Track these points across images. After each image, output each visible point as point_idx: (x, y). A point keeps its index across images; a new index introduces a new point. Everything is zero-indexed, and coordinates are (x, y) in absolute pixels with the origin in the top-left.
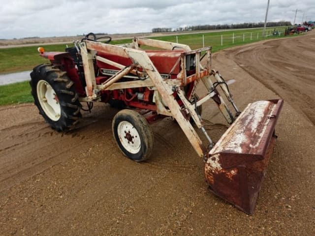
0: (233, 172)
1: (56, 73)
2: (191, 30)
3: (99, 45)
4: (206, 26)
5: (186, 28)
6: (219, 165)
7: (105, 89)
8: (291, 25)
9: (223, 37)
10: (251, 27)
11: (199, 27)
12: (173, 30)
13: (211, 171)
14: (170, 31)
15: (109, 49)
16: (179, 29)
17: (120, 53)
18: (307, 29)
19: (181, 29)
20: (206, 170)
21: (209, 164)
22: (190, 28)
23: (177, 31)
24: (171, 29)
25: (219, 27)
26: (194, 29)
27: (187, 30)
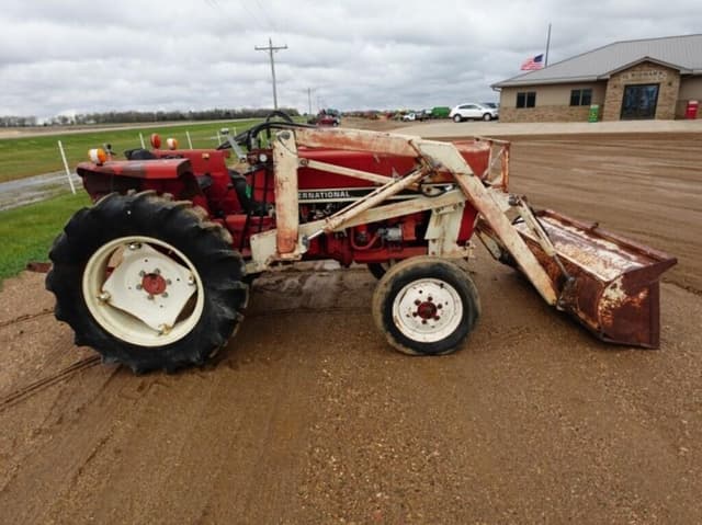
0: (642, 295)
1: (187, 210)
2: (92, 122)
3: (338, 136)
4: (130, 113)
5: (76, 118)
6: (622, 293)
7: (336, 227)
8: (297, 115)
9: (191, 137)
10: (230, 118)
11: (112, 115)
12: (40, 122)
13: (609, 307)
14: (33, 125)
15: (365, 142)
16: (58, 121)
17: (397, 148)
18: (335, 122)
19: (65, 119)
20: (600, 308)
21: (606, 298)
22: (89, 118)
23: (54, 123)
24: (33, 119)
25: (162, 118)
26: (101, 120)
27: (81, 121)
